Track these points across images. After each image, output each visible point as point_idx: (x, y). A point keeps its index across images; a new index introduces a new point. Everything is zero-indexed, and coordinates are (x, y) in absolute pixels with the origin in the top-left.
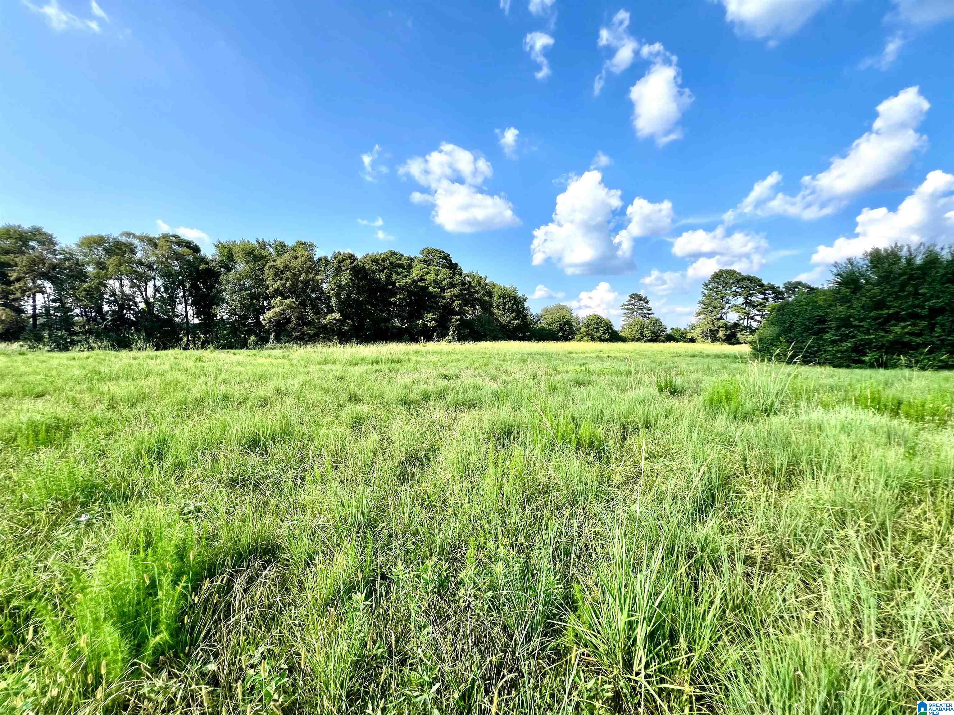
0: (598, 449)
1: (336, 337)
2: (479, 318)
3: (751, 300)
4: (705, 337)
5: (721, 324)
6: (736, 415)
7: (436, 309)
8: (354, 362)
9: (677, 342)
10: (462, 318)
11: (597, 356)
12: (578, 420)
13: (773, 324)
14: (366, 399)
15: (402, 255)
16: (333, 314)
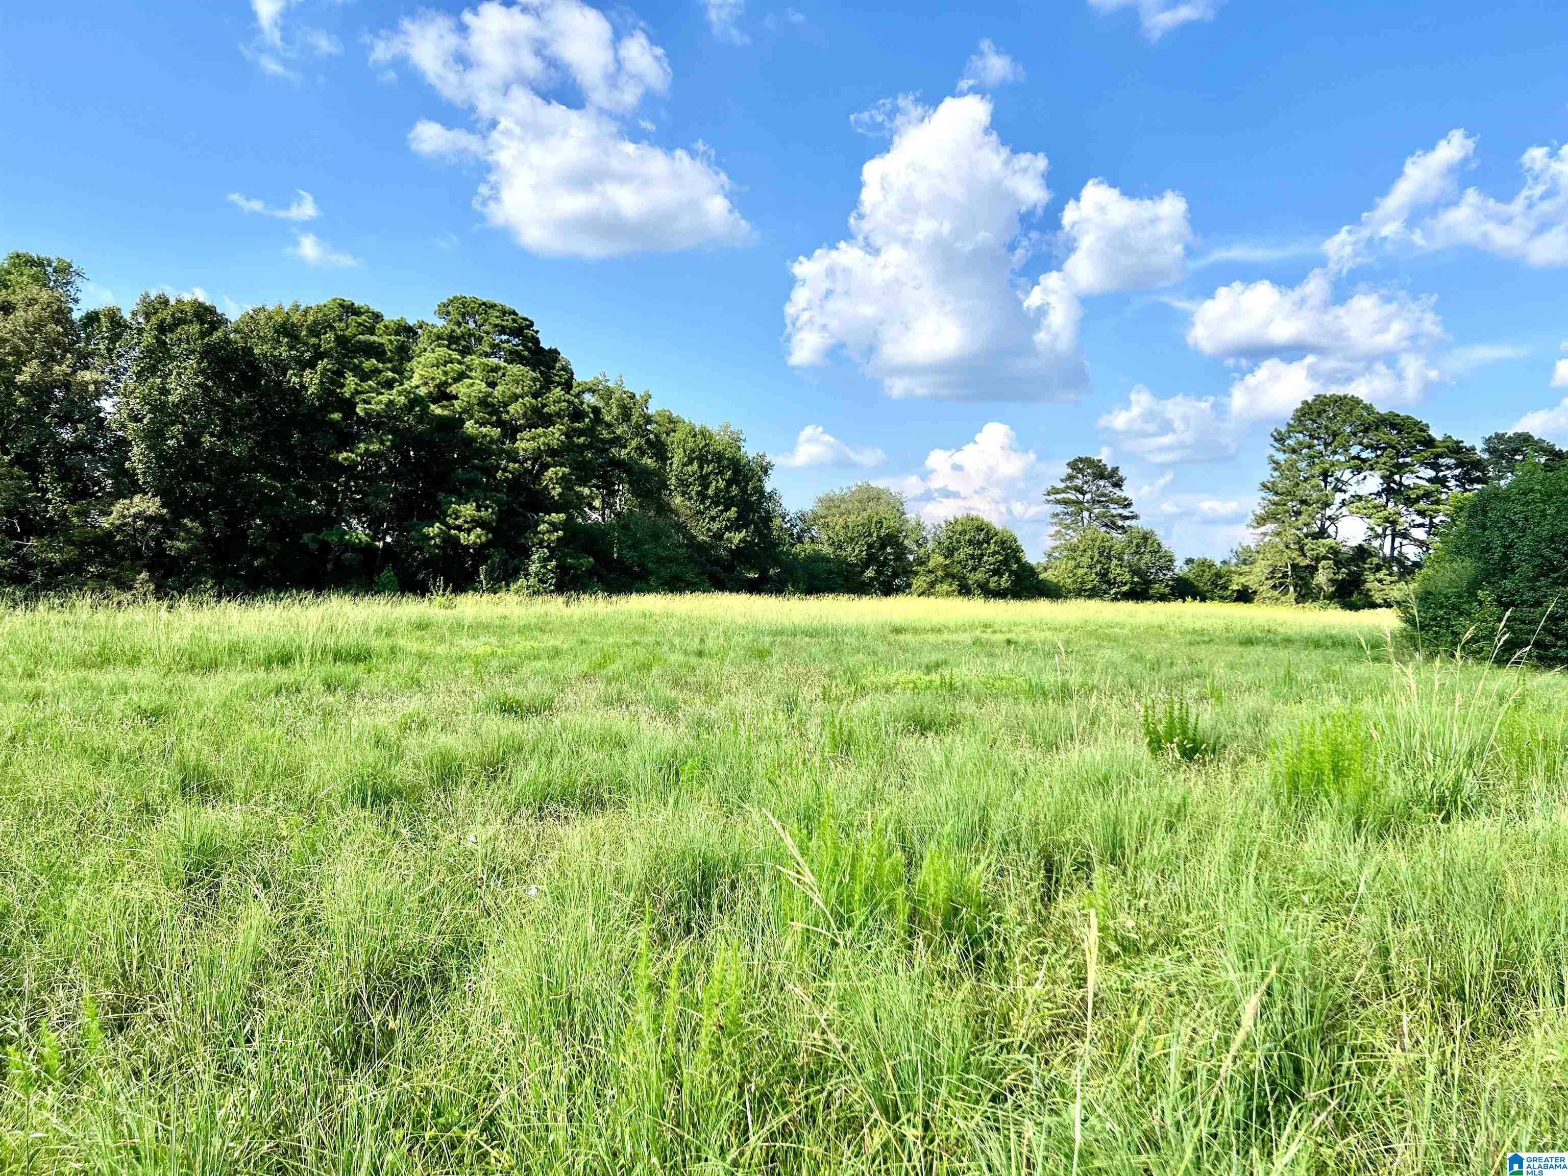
0: (970, 931)
1: (144, 575)
2: (624, 522)
3: (1400, 484)
4: (1280, 586)
5: (1323, 551)
6: (1359, 818)
7: (487, 488)
8: (205, 657)
9: (1203, 599)
10: (570, 518)
11: (976, 642)
12: (915, 839)
13: (1458, 551)
14: (239, 785)
15: (377, 317)
16: (137, 499)
